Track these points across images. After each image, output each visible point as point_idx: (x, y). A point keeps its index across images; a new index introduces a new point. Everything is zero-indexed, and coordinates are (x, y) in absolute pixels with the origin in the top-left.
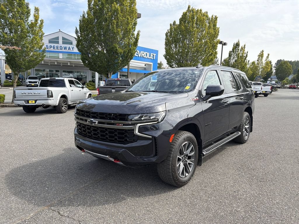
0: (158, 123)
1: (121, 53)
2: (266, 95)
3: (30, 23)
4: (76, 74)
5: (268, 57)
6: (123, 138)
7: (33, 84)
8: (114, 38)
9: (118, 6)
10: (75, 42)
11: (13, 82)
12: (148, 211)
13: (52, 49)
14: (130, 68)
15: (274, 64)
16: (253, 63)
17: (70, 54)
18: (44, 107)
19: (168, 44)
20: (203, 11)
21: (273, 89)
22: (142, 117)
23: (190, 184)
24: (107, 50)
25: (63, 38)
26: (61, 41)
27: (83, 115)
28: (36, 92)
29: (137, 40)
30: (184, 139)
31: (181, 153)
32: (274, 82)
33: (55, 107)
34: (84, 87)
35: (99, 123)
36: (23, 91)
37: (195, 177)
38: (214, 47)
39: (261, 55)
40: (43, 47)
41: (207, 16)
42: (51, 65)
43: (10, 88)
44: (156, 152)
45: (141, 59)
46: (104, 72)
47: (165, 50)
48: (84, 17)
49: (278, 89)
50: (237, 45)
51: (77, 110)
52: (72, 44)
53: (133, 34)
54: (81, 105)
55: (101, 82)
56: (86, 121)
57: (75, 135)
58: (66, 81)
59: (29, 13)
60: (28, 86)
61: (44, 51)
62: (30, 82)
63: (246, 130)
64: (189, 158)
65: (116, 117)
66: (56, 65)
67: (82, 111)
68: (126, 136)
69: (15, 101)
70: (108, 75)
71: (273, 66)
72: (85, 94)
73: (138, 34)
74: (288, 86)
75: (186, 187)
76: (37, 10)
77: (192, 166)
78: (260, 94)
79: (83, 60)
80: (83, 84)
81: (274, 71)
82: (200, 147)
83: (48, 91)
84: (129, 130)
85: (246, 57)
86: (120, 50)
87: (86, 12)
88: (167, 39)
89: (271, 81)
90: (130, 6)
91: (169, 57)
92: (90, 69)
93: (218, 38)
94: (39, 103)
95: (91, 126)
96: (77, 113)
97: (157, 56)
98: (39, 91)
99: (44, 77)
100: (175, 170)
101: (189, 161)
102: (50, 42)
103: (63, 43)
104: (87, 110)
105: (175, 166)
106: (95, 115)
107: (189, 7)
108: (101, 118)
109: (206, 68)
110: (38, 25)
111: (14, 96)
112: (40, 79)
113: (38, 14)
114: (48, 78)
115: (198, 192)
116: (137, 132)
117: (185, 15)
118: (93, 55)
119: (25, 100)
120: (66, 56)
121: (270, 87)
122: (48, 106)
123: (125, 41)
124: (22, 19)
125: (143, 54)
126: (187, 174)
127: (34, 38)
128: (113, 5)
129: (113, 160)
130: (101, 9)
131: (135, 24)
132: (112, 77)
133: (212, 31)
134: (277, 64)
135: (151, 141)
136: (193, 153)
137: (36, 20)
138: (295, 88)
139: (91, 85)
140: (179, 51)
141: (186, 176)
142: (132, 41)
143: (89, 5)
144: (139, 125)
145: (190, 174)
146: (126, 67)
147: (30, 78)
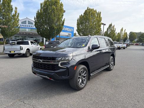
0: (69, 61)
1: (56, 29)
2: (124, 48)
3: (13, 15)
4: (34, 39)
5: (125, 31)
6: (53, 68)
7: (13, 43)
8: (53, 22)
9: (54, 7)
10: (34, 23)
11: (3, 42)
12: (64, 101)
13: (23, 27)
14: (60, 35)
15: (128, 34)
16: (119, 33)
17: (32, 29)
18: (18, 54)
19: (78, 25)
20: (94, 10)
21: (128, 45)
22: (62, 59)
23: (84, 89)
24: (49, 27)
25: (29, 21)
26: (27, 22)
27: (36, 58)
28: (15, 47)
29: (63, 23)
30: (81, 69)
31: (80, 75)
32: (128, 42)
33: (24, 54)
34: (38, 44)
35: (43, 61)
36: (8, 47)
37: (87, 86)
38: (100, 26)
39: (122, 30)
40: (19, 26)
41: (96, 12)
42: (22, 34)
43: (2, 45)
44: (68, 74)
45: (66, 31)
46: (48, 38)
47: (77, 27)
48: (38, 12)
49: (130, 46)
50: (111, 25)
51: (33, 55)
52: (33, 24)
53: (62, 20)
54: (35, 53)
55: (47, 42)
56: (37, 60)
57: (32, 67)
58: (29, 42)
59: (13, 10)
60: (11, 44)
61: (19, 27)
62: (12, 42)
63: (112, 64)
64: (84, 77)
65: (51, 58)
66: (25, 34)
67: (35, 56)
68: (55, 67)
69: (4, 52)
70: (50, 39)
71: (128, 35)
72: (39, 48)
73: (64, 20)
74: (135, 44)
75: (82, 90)
76: (16, 8)
77: (85, 81)
78: (121, 48)
79: (38, 32)
80: (38, 43)
81: (128, 37)
82: (89, 72)
83: (20, 47)
84: (56, 64)
85: (115, 31)
86: (55, 28)
87: (39, 10)
88: (78, 22)
89: (127, 42)
90: (60, 7)
91: (79, 30)
92: (41, 36)
93: (101, 22)
94: (16, 52)
95: (39, 63)
96: (33, 57)
97: (73, 30)
98: (16, 47)
99: (19, 40)
100: (77, 82)
101: (84, 79)
102: (22, 23)
103: (29, 24)
104: (38, 56)
105: (77, 80)
106: (41, 58)
107: (88, 8)
108: (44, 59)
109: (92, 36)
110: (17, 15)
111: (4, 49)
112: (17, 41)
113: (17, 10)
114: (21, 41)
115: (88, 92)
116: (60, 65)
117: (86, 11)
118: (42, 29)
119: (9, 51)
120: (30, 30)
121: (126, 45)
122: (20, 54)
123: (58, 23)
124: (9, 13)
125: (67, 29)
126: (83, 85)
127: (15, 21)
128: (52, 6)
129: (49, 78)
130: (47, 8)
131: (63, 15)
132: (52, 40)
133: (98, 19)
134: (130, 34)
135: (66, 69)
136: (86, 75)
137: (16, 13)
138: (138, 45)
139: (42, 44)
140: (83, 28)
141: (82, 85)
142: (61, 23)
143: (41, 6)
144: (61, 62)
145: (85, 84)
146: (59, 35)
147: (12, 40)
